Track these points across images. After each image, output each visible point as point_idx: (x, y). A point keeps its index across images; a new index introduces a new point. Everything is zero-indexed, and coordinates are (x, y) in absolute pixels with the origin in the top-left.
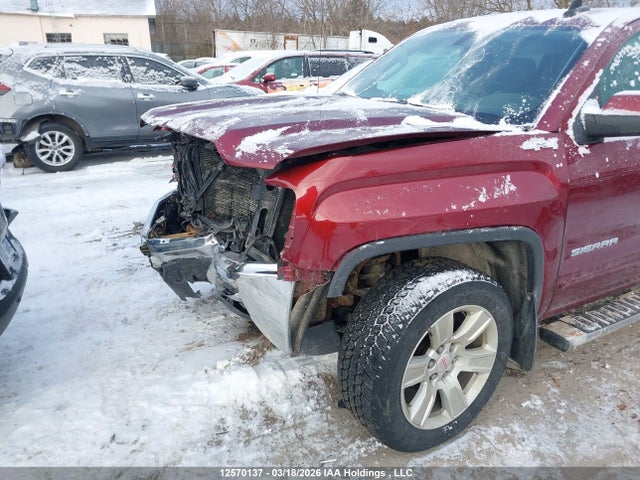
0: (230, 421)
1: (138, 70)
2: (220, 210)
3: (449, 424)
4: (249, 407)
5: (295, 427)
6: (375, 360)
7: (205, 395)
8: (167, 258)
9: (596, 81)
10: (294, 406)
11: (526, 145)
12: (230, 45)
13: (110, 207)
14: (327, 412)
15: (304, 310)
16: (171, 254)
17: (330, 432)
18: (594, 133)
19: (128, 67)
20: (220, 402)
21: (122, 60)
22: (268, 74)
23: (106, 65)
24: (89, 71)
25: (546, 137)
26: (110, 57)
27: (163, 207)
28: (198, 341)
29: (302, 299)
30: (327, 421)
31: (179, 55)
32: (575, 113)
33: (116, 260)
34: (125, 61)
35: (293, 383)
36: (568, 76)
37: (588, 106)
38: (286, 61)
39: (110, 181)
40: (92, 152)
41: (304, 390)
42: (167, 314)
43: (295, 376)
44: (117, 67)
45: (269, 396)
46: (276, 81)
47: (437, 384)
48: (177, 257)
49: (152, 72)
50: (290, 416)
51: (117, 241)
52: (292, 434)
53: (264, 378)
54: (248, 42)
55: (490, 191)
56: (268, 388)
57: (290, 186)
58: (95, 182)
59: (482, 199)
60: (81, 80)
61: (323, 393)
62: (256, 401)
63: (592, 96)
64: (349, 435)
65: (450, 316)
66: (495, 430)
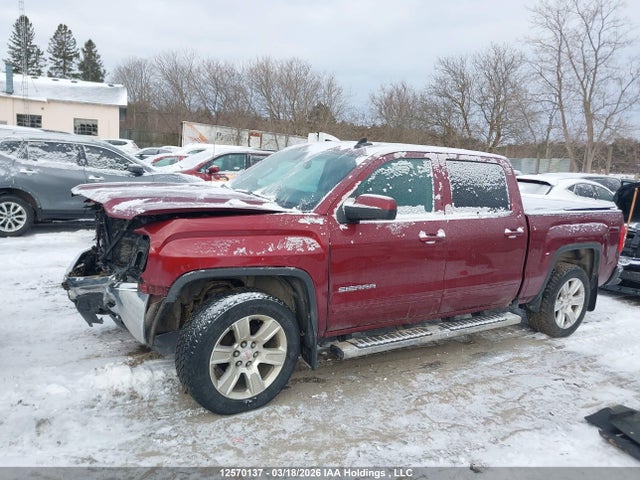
0: (104, 396)
1: (91, 156)
2: (123, 259)
3: (250, 399)
4: (121, 390)
5: (149, 401)
6: (193, 343)
7: (92, 383)
8: (81, 292)
9: (355, 188)
10: (153, 391)
11: (302, 221)
12: (197, 136)
13: (50, 266)
14: (175, 395)
15: (155, 314)
16: (84, 289)
17: (173, 405)
18: (352, 218)
19: (84, 154)
20: (101, 387)
21: (79, 147)
22: (214, 166)
23: (64, 150)
24: (48, 154)
25: (316, 217)
26: (69, 145)
27: (84, 257)
29: (153, 306)
30: (173, 399)
31: (147, 142)
32: (339, 205)
33: (46, 302)
34: (82, 148)
35: (157, 379)
36: (339, 184)
37: (348, 202)
38: (230, 157)
39: (55, 246)
40: (42, 222)
41: (164, 383)
43: (160, 374)
44: (74, 153)
45: (137, 385)
46: (220, 172)
47: (242, 369)
48: (88, 292)
49: (104, 159)
50: (148, 396)
51: (49, 290)
52: (146, 404)
53: (136, 374)
54: (213, 135)
55: (275, 246)
56: (138, 381)
57: (148, 233)
58: (40, 246)
59: (270, 249)
60: (41, 162)
62: (127, 387)
63: (351, 196)
65: (247, 319)
66: (285, 407)
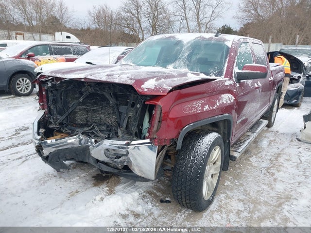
0: (119, 221)
2: (79, 122)
3: (211, 197)
4: (123, 213)
5: (149, 215)
6: (197, 173)
8: (53, 150)
9: (236, 61)
10: (143, 207)
11: (226, 84)
14: (158, 206)
15: (160, 158)
16: (56, 147)
17: (165, 213)
18: (239, 79)
22: (29, 53)
25: (229, 80)
28: (75, 191)
29: (161, 153)
30: (160, 209)
32: (234, 72)
35: (136, 198)
36: (228, 59)
41: (143, 200)
42: (45, 182)
43: (136, 194)
45: (129, 206)
46: (35, 57)
50: (145, 212)
52: (150, 218)
56: (127, 203)
59: (218, 104)
61: (151, 199)
62: (124, 210)
64: (173, 213)
66: (222, 196)
